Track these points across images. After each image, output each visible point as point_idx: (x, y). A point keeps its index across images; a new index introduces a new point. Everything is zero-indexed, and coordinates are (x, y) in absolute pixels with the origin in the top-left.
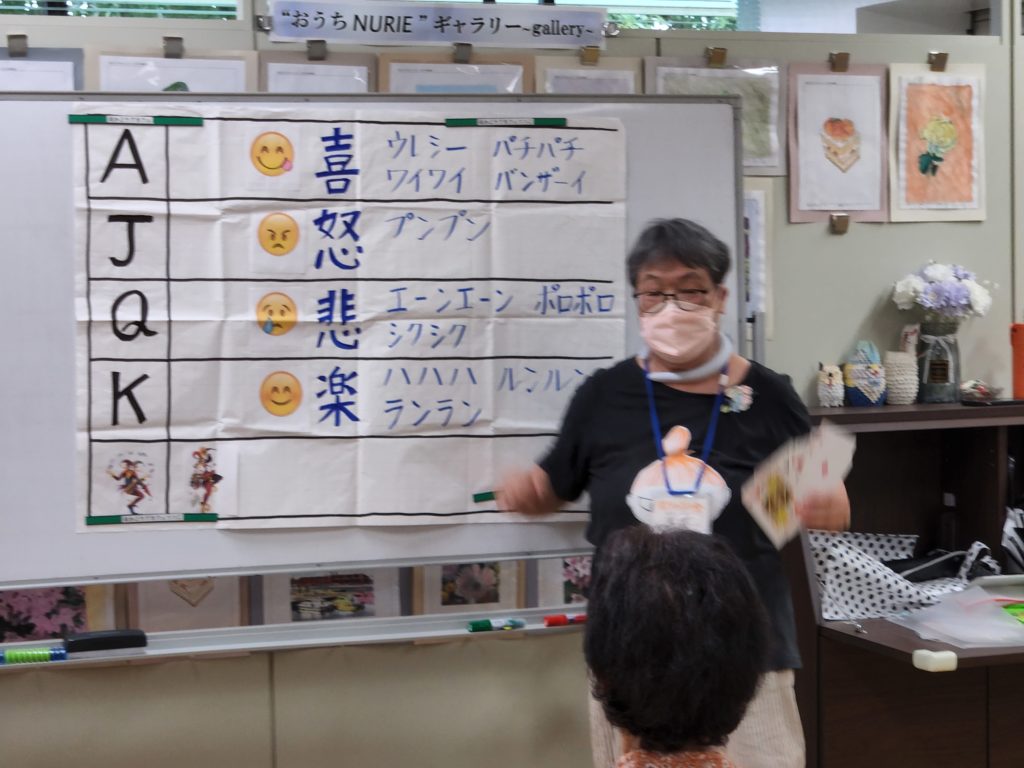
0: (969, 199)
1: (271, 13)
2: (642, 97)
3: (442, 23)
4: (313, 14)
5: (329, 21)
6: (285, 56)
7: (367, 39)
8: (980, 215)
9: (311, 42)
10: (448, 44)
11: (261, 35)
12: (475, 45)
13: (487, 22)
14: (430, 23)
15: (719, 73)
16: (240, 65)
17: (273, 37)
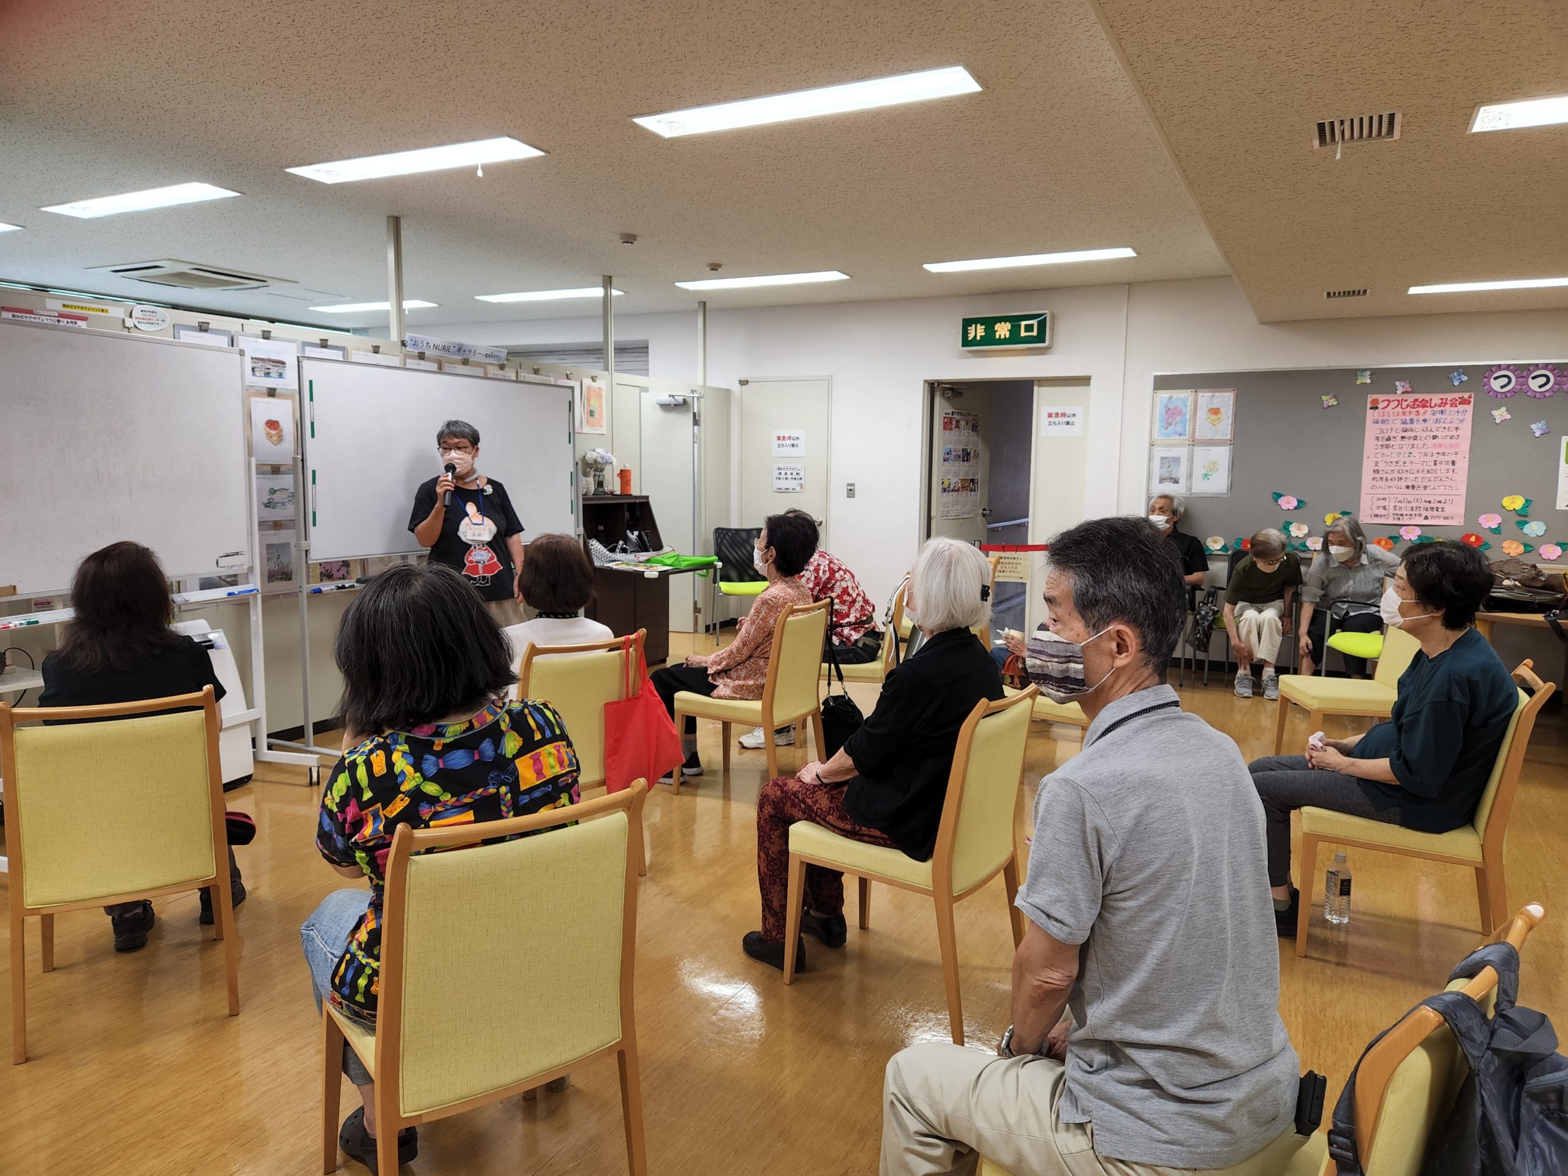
0: (602, 426)
1: (406, 339)
2: (516, 382)
6: (412, 357)
7: (436, 353)
8: (604, 432)
9: (419, 353)
10: (461, 358)
11: (403, 347)
12: (471, 359)
14: (456, 349)
15: (537, 376)
16: (398, 358)
17: (408, 349)
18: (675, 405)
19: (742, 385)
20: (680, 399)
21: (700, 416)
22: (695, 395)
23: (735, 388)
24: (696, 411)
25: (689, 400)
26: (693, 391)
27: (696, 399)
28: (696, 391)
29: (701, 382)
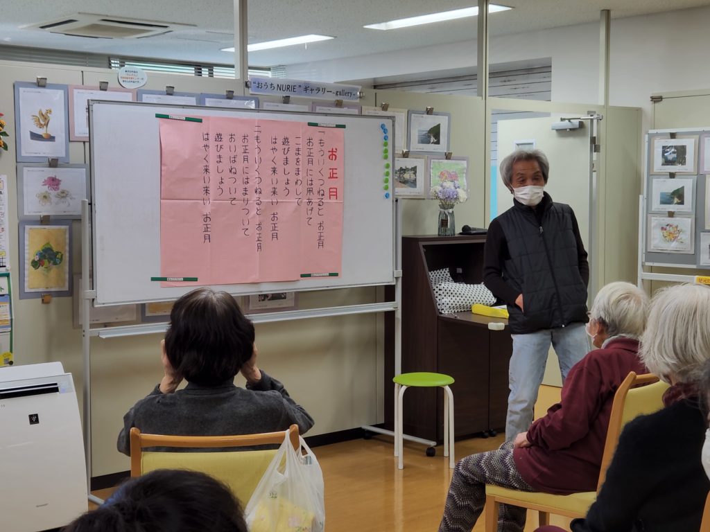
3: (306, 89)
4: (264, 84)
5: (269, 86)
11: (247, 89)
13: (321, 90)
18: (570, 129)
19: (655, 102)
20: (576, 123)
21: (599, 141)
22: (595, 116)
23: (647, 105)
24: (595, 135)
25: (588, 123)
26: (591, 113)
27: (595, 121)
28: (595, 112)
29: (601, 102)
